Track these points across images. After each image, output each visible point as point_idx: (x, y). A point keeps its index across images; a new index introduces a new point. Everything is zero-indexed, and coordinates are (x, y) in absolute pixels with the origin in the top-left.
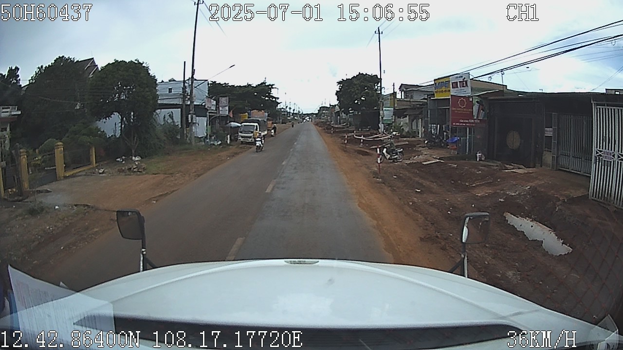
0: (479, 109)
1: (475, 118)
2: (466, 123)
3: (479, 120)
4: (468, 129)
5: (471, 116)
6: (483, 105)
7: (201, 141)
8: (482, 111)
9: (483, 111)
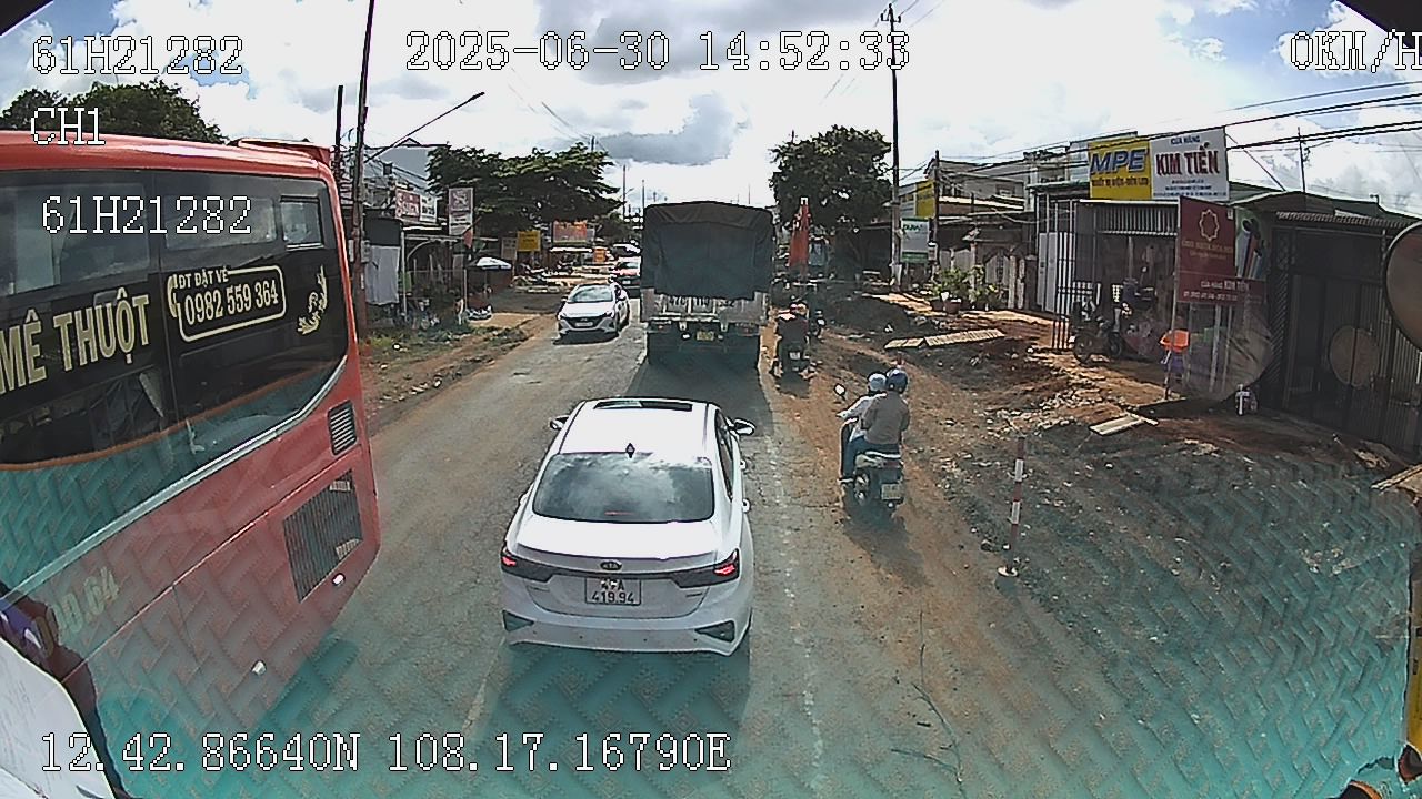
0: (1249, 247)
1: (1239, 276)
2: (1217, 291)
3: (1246, 281)
4: (1218, 310)
5: (1228, 269)
6: (1258, 237)
7: (384, 315)
8: (1255, 253)
9: (1260, 255)
